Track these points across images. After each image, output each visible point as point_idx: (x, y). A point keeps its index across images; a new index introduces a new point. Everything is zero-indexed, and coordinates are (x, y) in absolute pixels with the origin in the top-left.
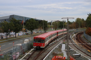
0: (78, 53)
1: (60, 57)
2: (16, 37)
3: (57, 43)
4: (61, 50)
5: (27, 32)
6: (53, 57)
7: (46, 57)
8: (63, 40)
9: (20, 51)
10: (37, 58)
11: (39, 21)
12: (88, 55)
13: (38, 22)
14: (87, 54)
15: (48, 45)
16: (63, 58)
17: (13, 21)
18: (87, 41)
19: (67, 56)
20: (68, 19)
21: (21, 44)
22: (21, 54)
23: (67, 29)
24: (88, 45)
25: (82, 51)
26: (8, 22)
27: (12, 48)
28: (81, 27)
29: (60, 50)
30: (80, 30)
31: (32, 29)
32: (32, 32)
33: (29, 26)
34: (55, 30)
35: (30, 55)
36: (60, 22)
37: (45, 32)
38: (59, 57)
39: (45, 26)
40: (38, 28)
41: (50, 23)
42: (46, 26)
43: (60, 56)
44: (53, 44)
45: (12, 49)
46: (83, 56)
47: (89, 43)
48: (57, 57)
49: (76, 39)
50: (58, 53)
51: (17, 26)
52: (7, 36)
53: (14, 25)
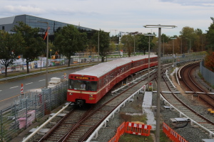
0: (183, 116)
1: (138, 125)
2: (28, 71)
3: (131, 90)
4: (141, 108)
5: (58, 60)
6: (121, 123)
7: (102, 124)
8: (146, 82)
9: (38, 107)
10: (79, 127)
11: (89, 31)
12: (209, 122)
13: (85, 33)
14: (205, 119)
15: (109, 94)
16: (146, 127)
17: (21, 31)
18: (208, 86)
19: (155, 123)
20: (160, 29)
21: (39, 90)
22: (40, 116)
23: (157, 54)
24: (208, 96)
25: (193, 111)
26: (10, 33)
27: (17, 98)
28: (195, 50)
29: (138, 106)
30: (191, 57)
31: (69, 52)
32: (69, 59)
33: (62, 44)
34: (129, 55)
35: (62, 117)
36: (140, 35)
37: (103, 61)
38: (135, 126)
39: (102, 46)
40: (85, 51)
41: (116, 39)
42: (107, 46)
43: (138, 122)
44: (121, 90)
45: (17, 102)
46: (195, 124)
47: (213, 90)
48: (130, 125)
49: (180, 79)
50: (134, 114)
51: (33, 42)
52: (6, 69)
53: (24, 42)
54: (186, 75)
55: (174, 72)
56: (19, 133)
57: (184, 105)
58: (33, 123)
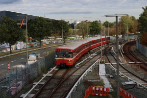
0: (131, 80)
1: (99, 88)
3: (89, 63)
4: (99, 76)
6: (86, 88)
7: (73, 89)
8: (99, 57)
9: (24, 78)
10: (55, 92)
13: (51, 23)
16: (105, 90)
17: (5, 22)
18: (144, 58)
19: (110, 86)
25: (137, 76)
29: (96, 75)
31: (40, 37)
32: (41, 42)
33: (35, 31)
34: (83, 37)
36: (90, 22)
37: (64, 43)
39: (64, 31)
41: (72, 26)
43: (99, 86)
46: (141, 86)
48: (94, 88)
49: (123, 54)
50: (94, 81)
51: (14, 31)
53: (7, 30)
58: (21, 90)
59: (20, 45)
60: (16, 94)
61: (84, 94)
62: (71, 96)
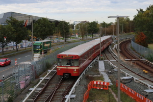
0: (128, 76)
1: (100, 83)
2: (17, 50)
4: (99, 71)
7: (76, 83)
9: (31, 74)
12: (146, 79)
16: (105, 84)
17: (11, 23)
18: (139, 55)
19: (110, 81)
22: (33, 79)
24: (141, 61)
25: (133, 72)
28: (126, 32)
29: (96, 70)
30: (123, 36)
31: (43, 37)
33: (39, 31)
34: (83, 37)
35: (48, 80)
36: (88, 23)
37: (65, 41)
38: (98, 83)
41: (72, 26)
43: (100, 81)
47: (143, 58)
48: (95, 83)
49: (120, 52)
50: (95, 76)
52: (3, 49)
53: (13, 30)
54: (123, 49)
55: (115, 47)
56: (22, 92)
57: (126, 68)
58: (29, 84)
59: (25, 44)
60: (25, 88)
61: (86, 88)
62: (75, 89)
